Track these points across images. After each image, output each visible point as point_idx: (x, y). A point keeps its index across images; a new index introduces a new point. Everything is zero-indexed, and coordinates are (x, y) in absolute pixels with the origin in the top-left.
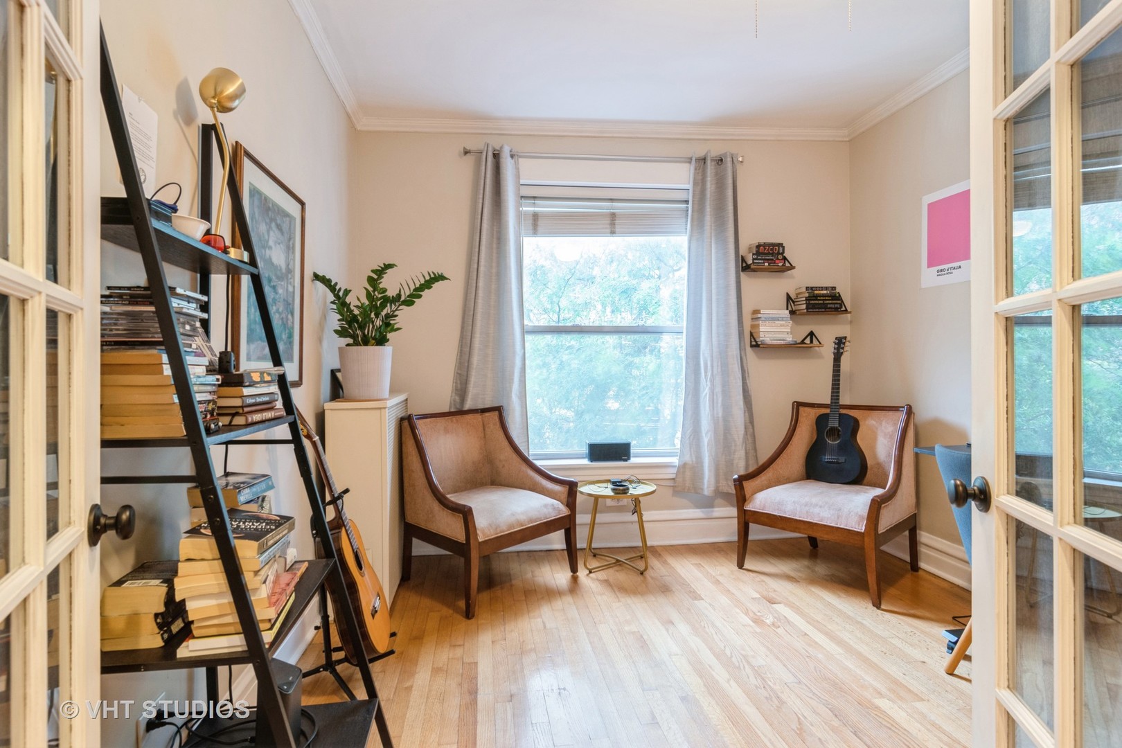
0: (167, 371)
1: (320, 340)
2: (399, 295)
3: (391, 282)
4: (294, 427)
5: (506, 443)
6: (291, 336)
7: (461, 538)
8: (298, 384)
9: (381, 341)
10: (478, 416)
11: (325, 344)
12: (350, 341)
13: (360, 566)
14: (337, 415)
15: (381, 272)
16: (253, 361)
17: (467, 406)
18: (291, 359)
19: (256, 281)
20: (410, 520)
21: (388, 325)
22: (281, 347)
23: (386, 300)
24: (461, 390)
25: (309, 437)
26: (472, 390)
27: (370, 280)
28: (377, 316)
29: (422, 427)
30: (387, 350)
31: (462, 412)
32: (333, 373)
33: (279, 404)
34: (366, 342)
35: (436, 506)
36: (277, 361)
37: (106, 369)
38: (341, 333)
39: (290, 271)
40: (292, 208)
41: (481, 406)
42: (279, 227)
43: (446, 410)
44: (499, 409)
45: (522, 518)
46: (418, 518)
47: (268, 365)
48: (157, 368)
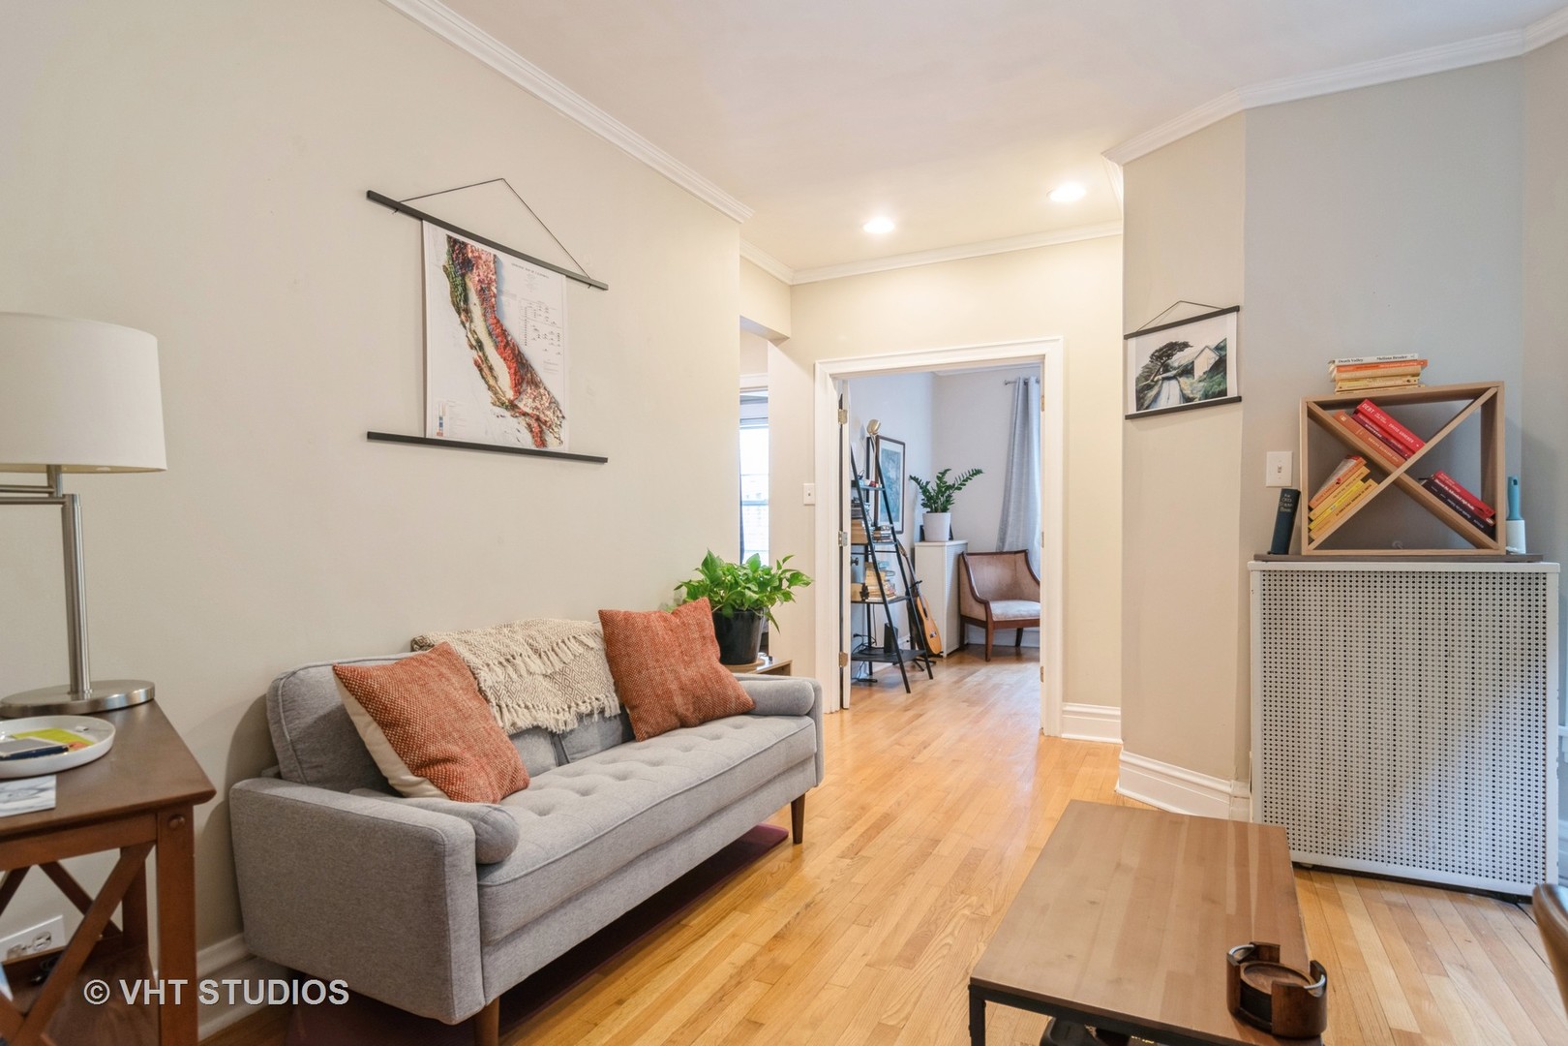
0: (864, 525)
1: (913, 510)
2: (954, 485)
3: (949, 479)
4: (896, 546)
5: (1028, 573)
6: (898, 509)
7: (984, 619)
8: (901, 532)
9: (945, 510)
10: (1012, 556)
11: (917, 512)
12: (929, 510)
13: (926, 616)
14: (922, 550)
15: (944, 473)
16: (883, 522)
17: (1006, 549)
18: (898, 520)
19: (884, 493)
20: (963, 613)
21: (948, 501)
22: (893, 515)
23: (949, 488)
24: (1002, 539)
25: (904, 555)
26: (1009, 539)
27: (938, 477)
28: (942, 496)
29: (970, 560)
30: (947, 516)
31: (1002, 553)
32: (921, 527)
33: (892, 538)
34: (936, 511)
35: (973, 602)
36: (891, 522)
37: (852, 525)
38: (924, 505)
39: (898, 479)
40: (898, 448)
41: (1016, 550)
42: (894, 461)
43: (994, 551)
44: (1025, 552)
45: (1024, 613)
46: (966, 612)
47: (888, 523)
48: (861, 525)
